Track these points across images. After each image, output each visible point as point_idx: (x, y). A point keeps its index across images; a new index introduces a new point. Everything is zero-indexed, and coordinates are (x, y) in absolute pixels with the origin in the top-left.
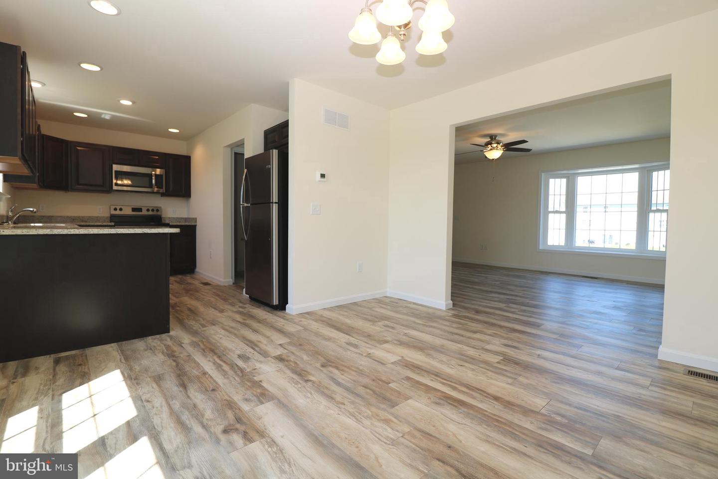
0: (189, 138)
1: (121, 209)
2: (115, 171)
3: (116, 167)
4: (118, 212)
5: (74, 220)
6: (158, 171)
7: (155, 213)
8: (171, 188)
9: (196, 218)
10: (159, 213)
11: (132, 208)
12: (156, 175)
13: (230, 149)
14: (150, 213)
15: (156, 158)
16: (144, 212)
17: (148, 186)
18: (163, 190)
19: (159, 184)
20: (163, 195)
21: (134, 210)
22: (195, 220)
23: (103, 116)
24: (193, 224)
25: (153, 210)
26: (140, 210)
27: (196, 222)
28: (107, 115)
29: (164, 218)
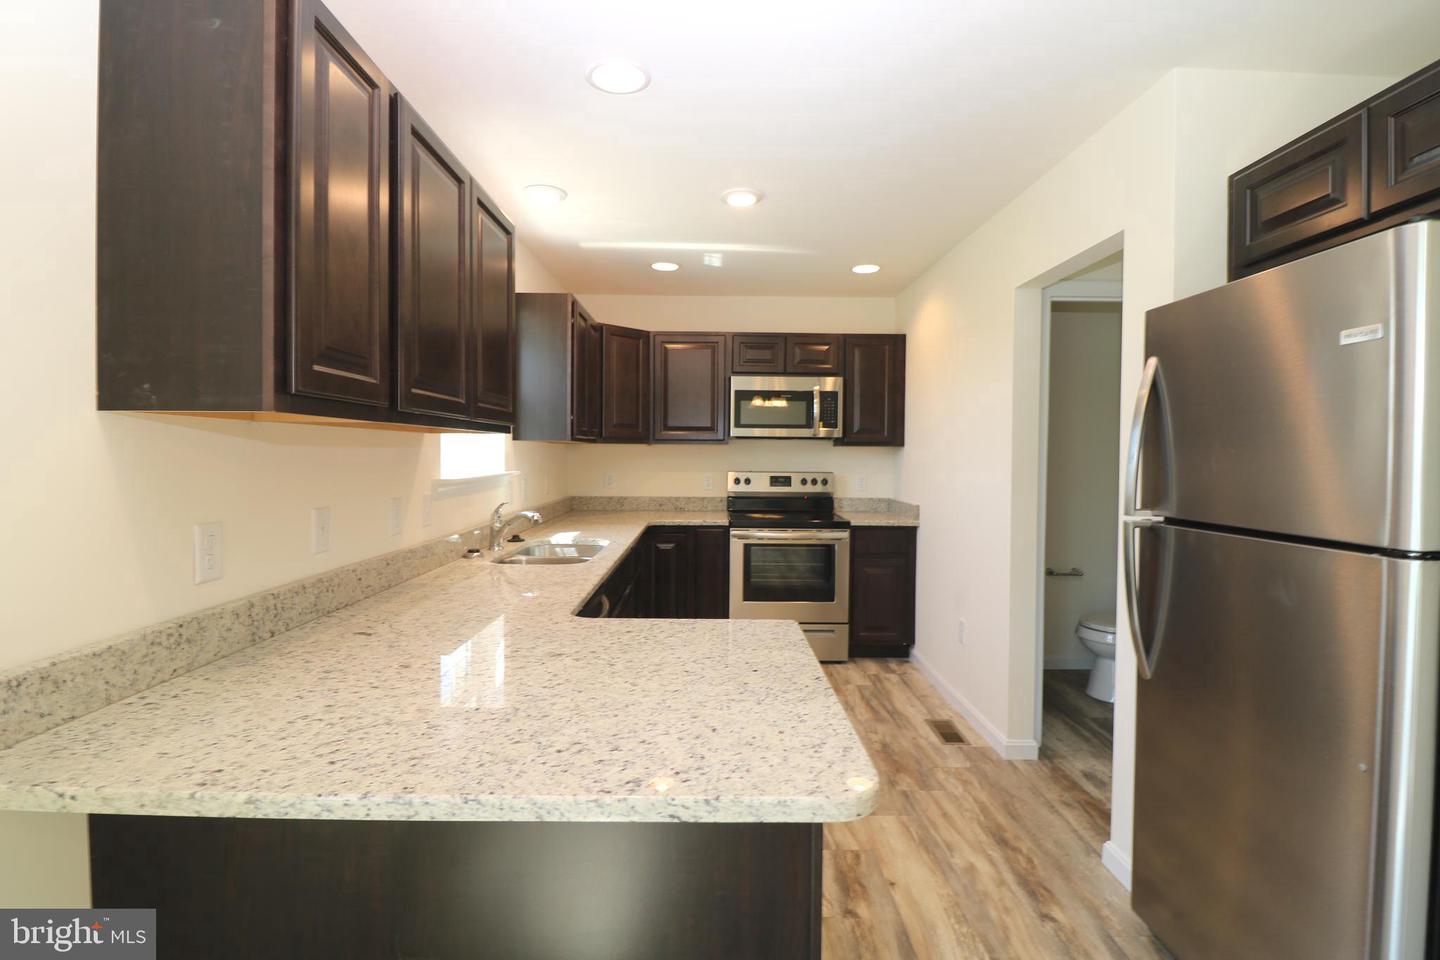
0: (901, 286)
1: (748, 481)
2: (737, 392)
3: (738, 383)
4: (742, 488)
5: (661, 505)
6: (830, 384)
7: (819, 488)
8: (856, 427)
9: (918, 507)
10: (828, 489)
11: (772, 477)
12: (823, 394)
13: (1040, 290)
14: (809, 489)
15: (822, 351)
16: (796, 488)
17: (804, 422)
18: (838, 433)
19: (828, 420)
20: (838, 442)
21: (775, 481)
22: (915, 511)
23: (707, 260)
24: (909, 523)
25: (814, 482)
26: (787, 481)
27: (917, 517)
28: (714, 254)
29: (841, 500)
